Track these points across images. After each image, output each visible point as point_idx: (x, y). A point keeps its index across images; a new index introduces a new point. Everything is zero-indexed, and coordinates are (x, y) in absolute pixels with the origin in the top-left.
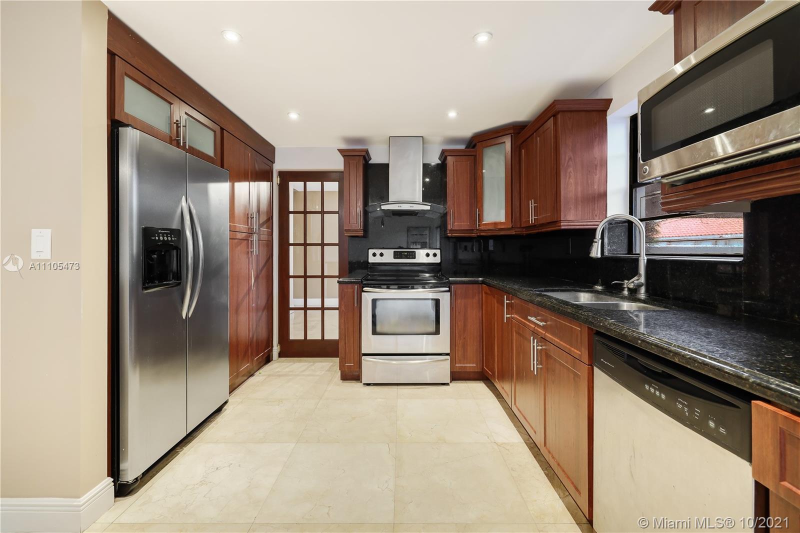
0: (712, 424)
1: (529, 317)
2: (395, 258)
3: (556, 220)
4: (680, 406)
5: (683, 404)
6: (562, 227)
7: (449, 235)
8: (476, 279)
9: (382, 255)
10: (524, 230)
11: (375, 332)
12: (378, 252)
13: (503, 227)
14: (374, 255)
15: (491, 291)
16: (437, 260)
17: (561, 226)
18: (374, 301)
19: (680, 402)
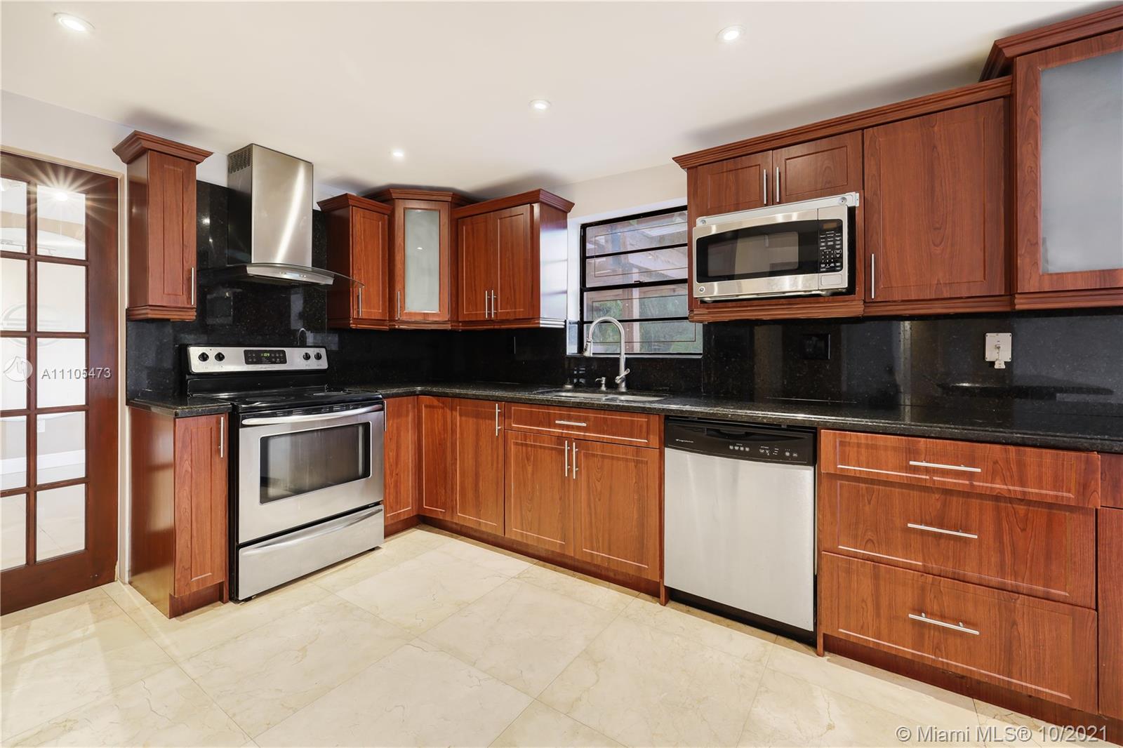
0: (788, 454)
1: (557, 422)
2: (247, 362)
3: (531, 317)
4: (763, 451)
5: (765, 449)
6: (541, 326)
7: (353, 326)
8: (411, 389)
9: (220, 357)
10: (461, 324)
11: (265, 498)
12: (212, 352)
13: (437, 319)
14: (204, 357)
15: (443, 403)
16: (323, 364)
17: (539, 323)
18: (265, 442)
19: (762, 449)
